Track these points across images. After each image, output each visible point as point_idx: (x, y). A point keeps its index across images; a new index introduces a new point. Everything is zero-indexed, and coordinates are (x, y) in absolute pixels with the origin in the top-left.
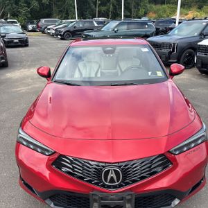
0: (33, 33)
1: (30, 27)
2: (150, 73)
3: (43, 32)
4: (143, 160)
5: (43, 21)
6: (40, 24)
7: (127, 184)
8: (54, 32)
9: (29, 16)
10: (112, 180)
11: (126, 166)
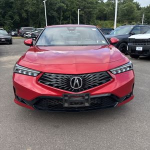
0: (15, 37)
1: (13, 33)
2: (98, 41)
3: (23, 36)
4: (94, 74)
5: (23, 28)
6: (20, 31)
7: (85, 89)
8: (30, 36)
9: (13, 26)
10: (76, 86)
11: (84, 76)
